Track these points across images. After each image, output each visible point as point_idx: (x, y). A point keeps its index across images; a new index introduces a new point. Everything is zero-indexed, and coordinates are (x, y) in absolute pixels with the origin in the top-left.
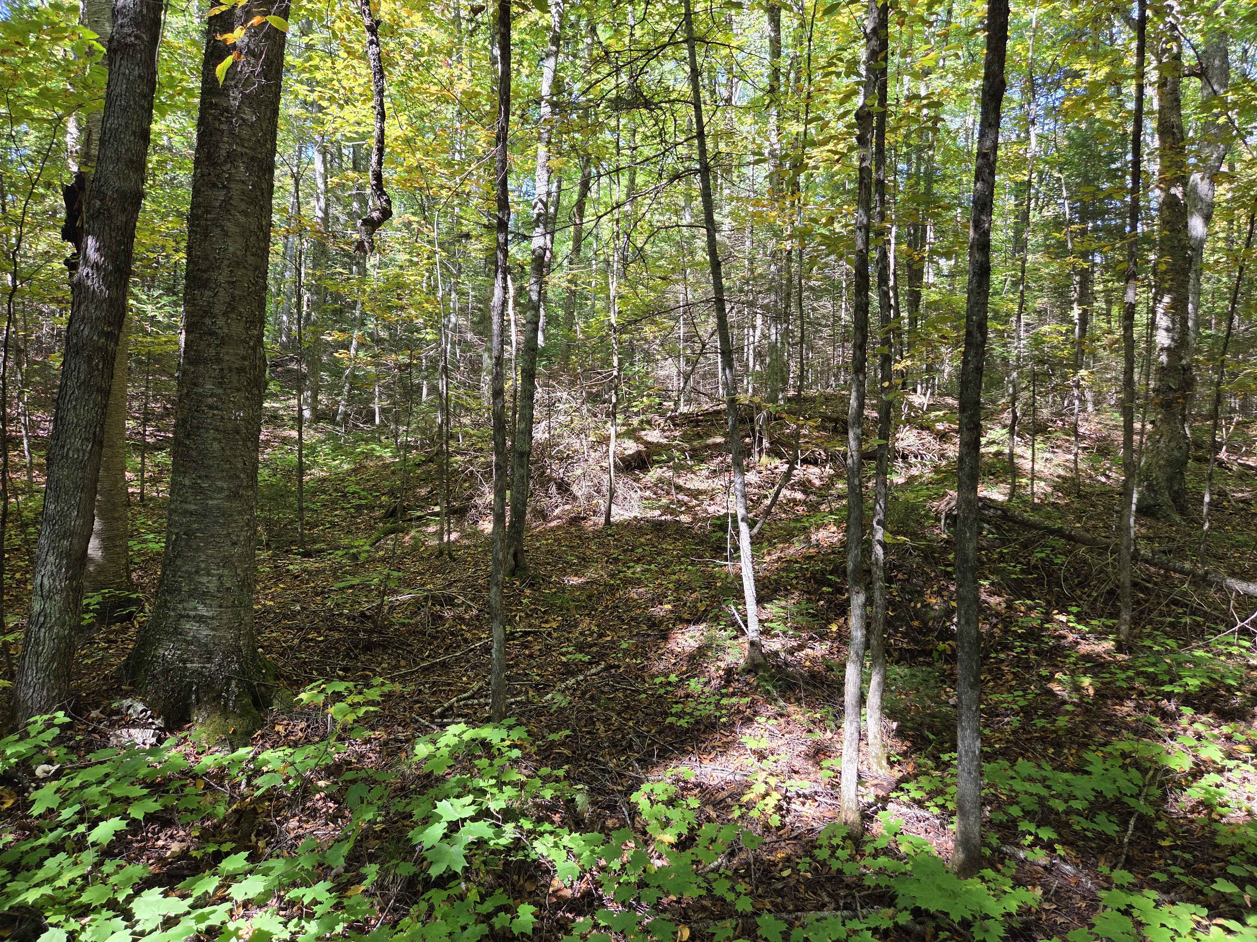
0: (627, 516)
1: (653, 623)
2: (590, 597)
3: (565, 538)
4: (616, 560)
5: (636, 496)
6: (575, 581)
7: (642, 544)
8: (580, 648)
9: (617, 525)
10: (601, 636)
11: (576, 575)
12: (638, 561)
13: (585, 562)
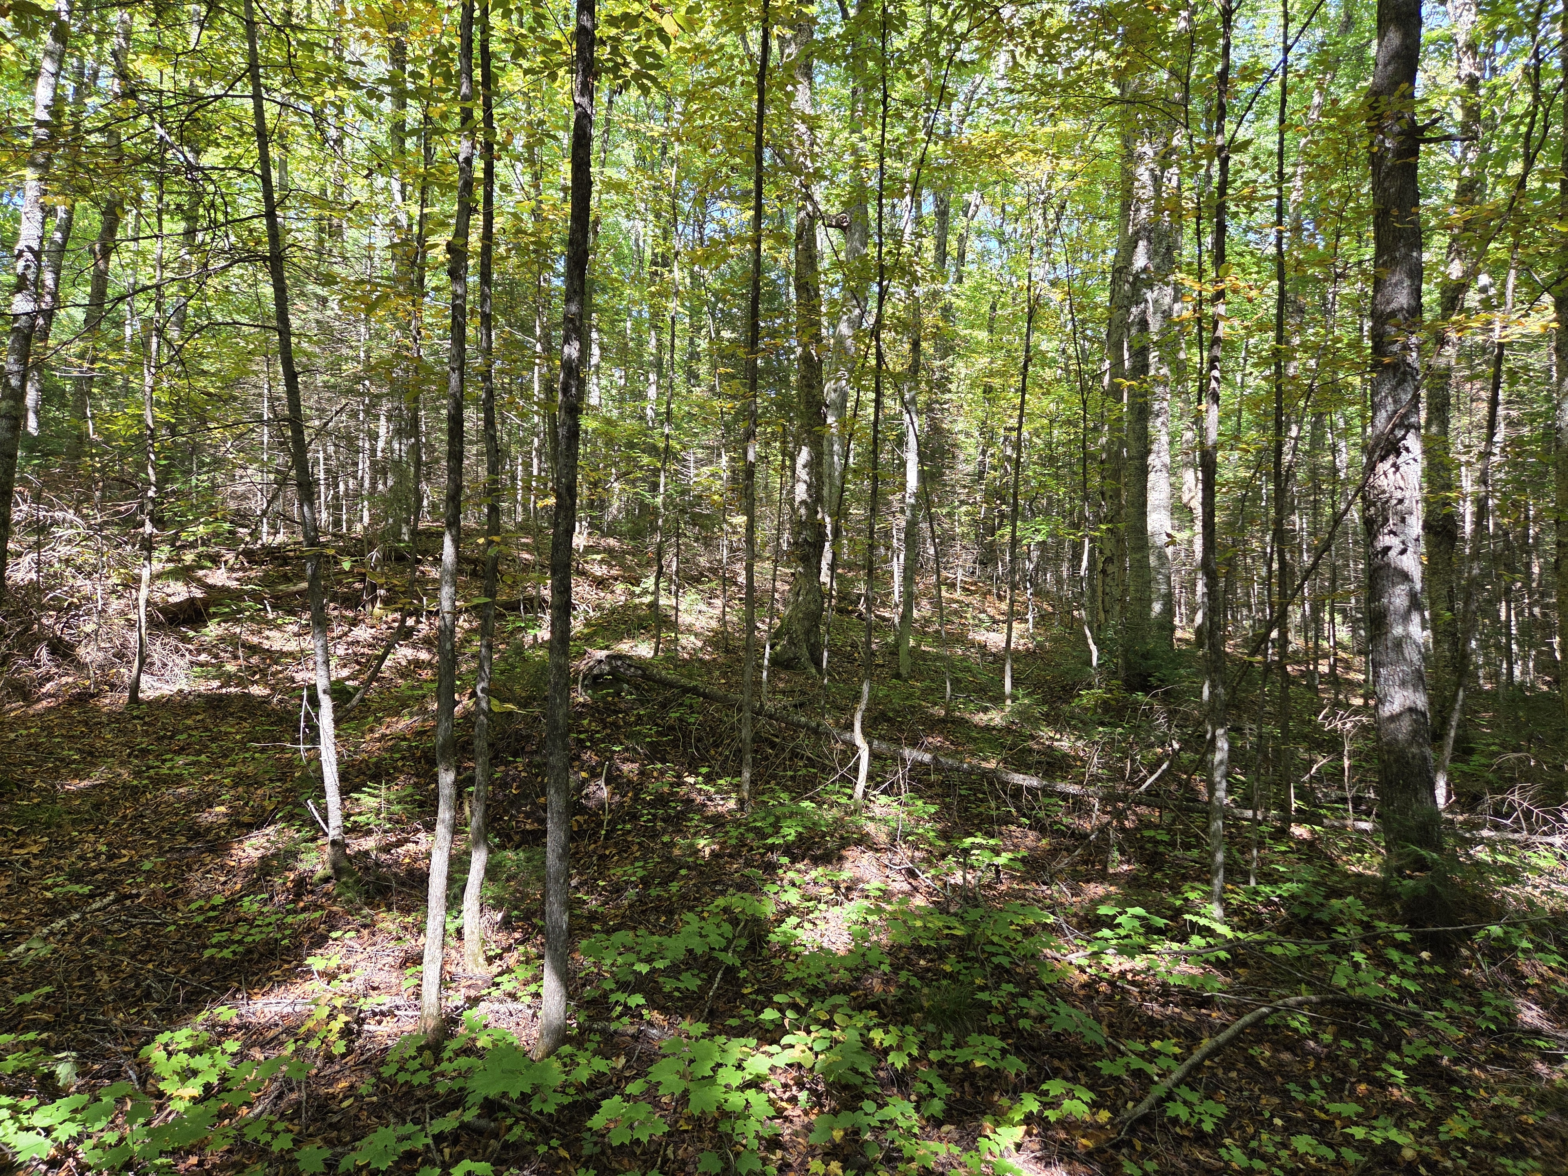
0: (167, 690)
1: (196, 833)
2: (97, 807)
3: (61, 726)
4: (145, 752)
5: (183, 663)
6: (74, 785)
7: (189, 728)
8: (76, 877)
9: (149, 703)
10: (111, 857)
11: (76, 776)
12: (181, 751)
13: (91, 757)
